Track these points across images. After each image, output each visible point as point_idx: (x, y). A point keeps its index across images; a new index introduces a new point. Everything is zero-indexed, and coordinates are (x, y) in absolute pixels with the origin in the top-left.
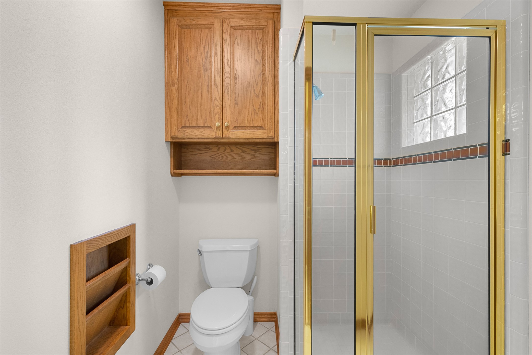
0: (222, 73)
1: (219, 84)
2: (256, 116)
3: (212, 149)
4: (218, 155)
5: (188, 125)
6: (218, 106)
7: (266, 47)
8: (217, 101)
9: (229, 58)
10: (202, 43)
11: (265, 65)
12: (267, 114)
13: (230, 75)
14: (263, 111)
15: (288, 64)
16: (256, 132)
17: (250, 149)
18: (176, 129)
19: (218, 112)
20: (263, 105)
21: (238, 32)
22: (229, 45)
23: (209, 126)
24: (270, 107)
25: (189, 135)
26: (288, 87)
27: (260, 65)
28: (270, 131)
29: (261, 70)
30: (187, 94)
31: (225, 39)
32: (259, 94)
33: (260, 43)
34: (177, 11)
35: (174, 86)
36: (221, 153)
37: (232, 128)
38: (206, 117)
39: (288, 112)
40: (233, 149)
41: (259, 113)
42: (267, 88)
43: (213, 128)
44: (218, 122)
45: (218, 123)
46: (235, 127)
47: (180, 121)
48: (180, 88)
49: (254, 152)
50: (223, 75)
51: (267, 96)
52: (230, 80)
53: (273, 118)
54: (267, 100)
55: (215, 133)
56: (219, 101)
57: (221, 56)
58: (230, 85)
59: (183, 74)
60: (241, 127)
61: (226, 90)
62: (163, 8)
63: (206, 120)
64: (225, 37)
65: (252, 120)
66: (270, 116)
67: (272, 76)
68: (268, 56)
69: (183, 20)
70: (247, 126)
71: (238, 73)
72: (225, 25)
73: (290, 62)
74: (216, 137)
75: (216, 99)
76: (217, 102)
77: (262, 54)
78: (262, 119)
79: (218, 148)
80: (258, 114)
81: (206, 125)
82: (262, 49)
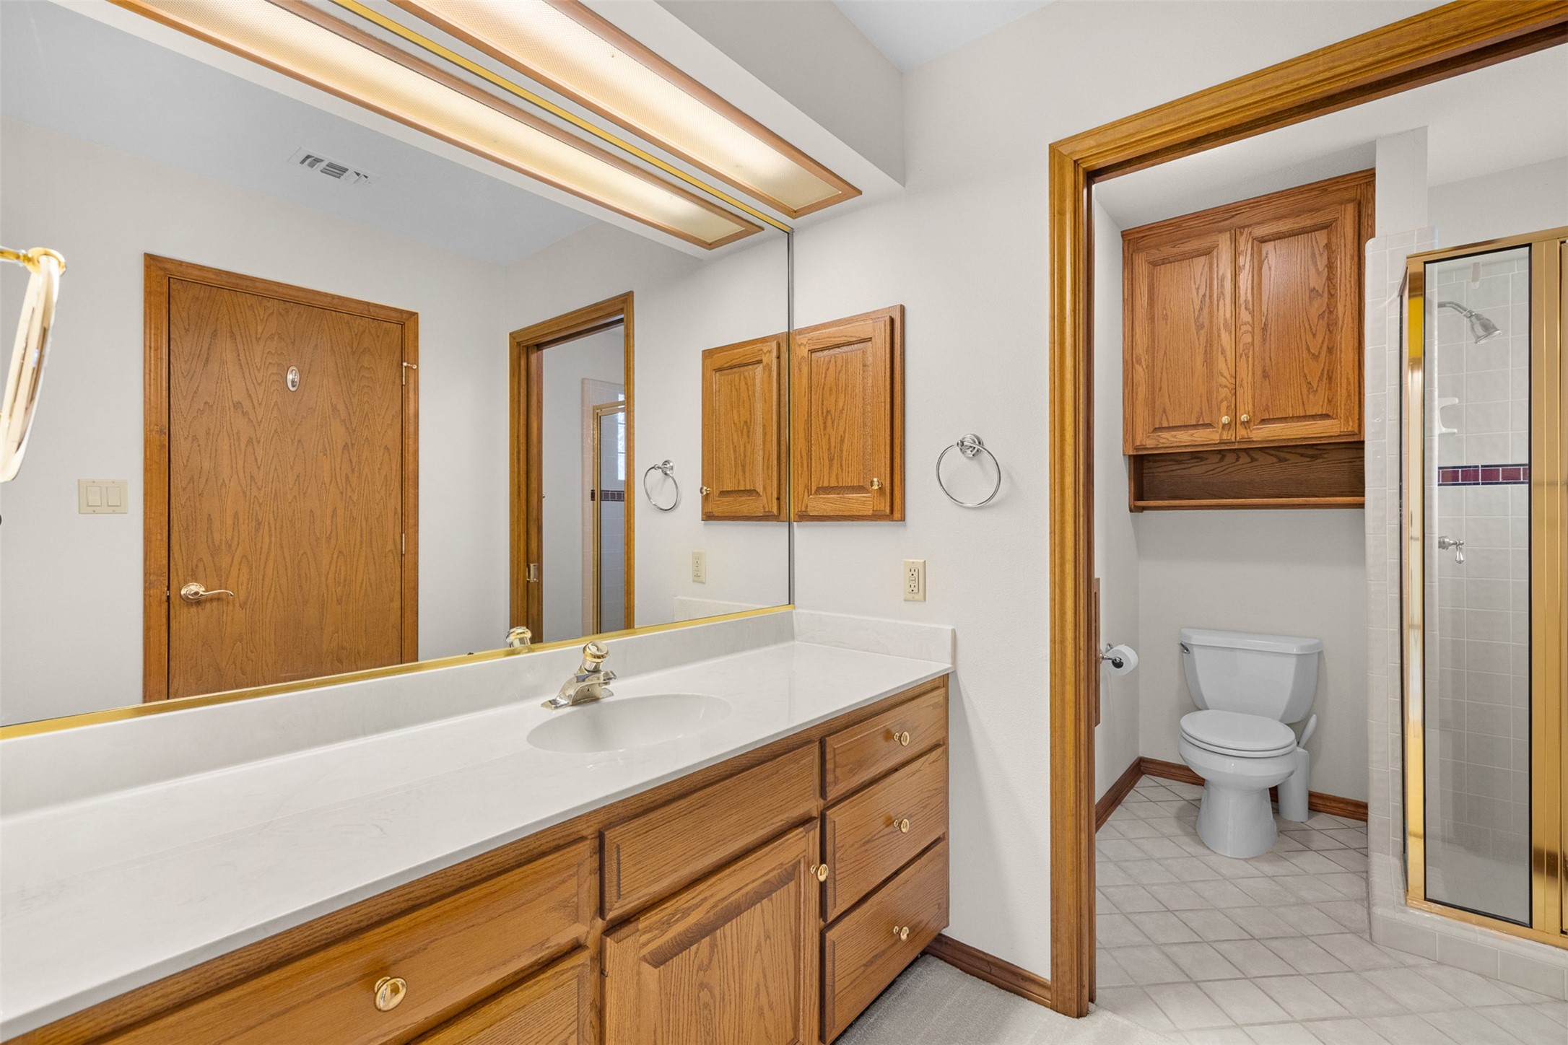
0: (1233, 326)
1: (1229, 348)
2: (1311, 396)
3: (1207, 459)
4: (1222, 469)
5: (1165, 424)
6: (1226, 386)
7: (1337, 258)
8: (1225, 377)
9: (1250, 298)
10: (1192, 282)
11: (1334, 295)
12: (1339, 389)
13: (1253, 328)
14: (1330, 383)
15: (1387, 302)
16: (1316, 426)
17: (1299, 454)
18: (1143, 434)
19: (1226, 398)
20: (1330, 371)
21: (1269, 247)
22: (1250, 273)
23: (1206, 424)
24: (1347, 374)
25: (1167, 442)
26: (1386, 346)
27: (1321, 296)
28: (1348, 422)
29: (1325, 305)
30: (1165, 374)
31: (1241, 264)
32: (1319, 353)
33: (1321, 255)
34: (1144, 239)
35: (1140, 364)
36: (1227, 466)
37: (1257, 421)
38: (1201, 408)
39: (1385, 391)
40: (1256, 457)
41: (1319, 388)
42: (1339, 338)
43: (1216, 425)
44: (1227, 415)
45: (1226, 417)
46: (1263, 421)
47: (1150, 419)
48: (1150, 365)
49: (1308, 459)
50: (1238, 330)
51: (1340, 354)
52: (1253, 337)
53: (1354, 395)
54: (1341, 362)
55: (1221, 435)
56: (1228, 377)
57: (1233, 298)
58: (1253, 345)
59: (1156, 342)
60: (1276, 419)
61: (1244, 355)
62: (1121, 239)
63: (1202, 413)
64: (1241, 261)
65: (1303, 404)
66: (1348, 392)
67: (1352, 314)
68: (1343, 276)
69: (1158, 252)
70: (1291, 416)
71: (1270, 321)
72: (1242, 240)
73: (1390, 300)
74: (1222, 441)
75: (1222, 375)
76: (1224, 379)
77: (1328, 275)
78: (1326, 400)
79: (1220, 456)
80: (1317, 391)
81: (1201, 422)
82: (1327, 266)
